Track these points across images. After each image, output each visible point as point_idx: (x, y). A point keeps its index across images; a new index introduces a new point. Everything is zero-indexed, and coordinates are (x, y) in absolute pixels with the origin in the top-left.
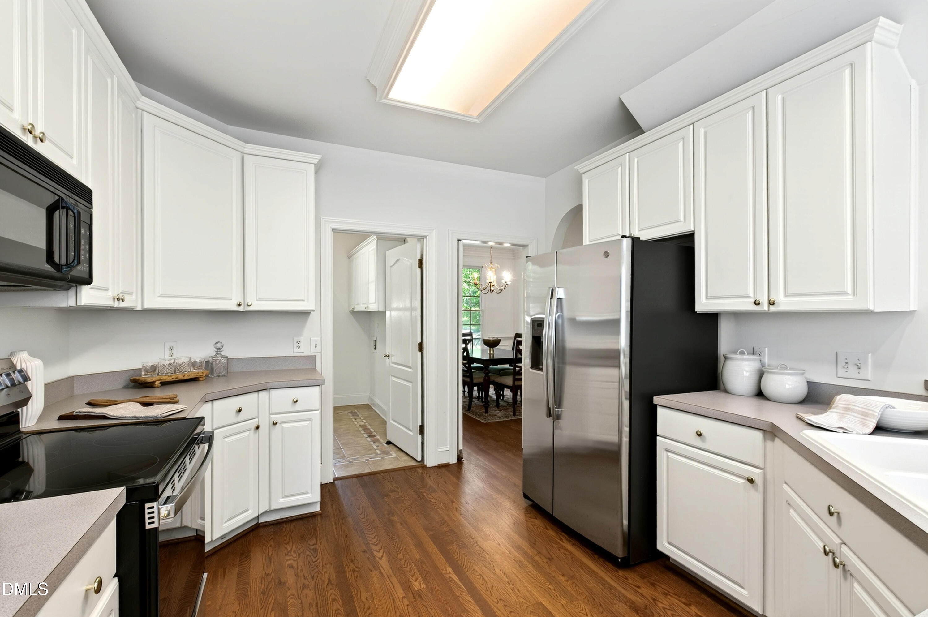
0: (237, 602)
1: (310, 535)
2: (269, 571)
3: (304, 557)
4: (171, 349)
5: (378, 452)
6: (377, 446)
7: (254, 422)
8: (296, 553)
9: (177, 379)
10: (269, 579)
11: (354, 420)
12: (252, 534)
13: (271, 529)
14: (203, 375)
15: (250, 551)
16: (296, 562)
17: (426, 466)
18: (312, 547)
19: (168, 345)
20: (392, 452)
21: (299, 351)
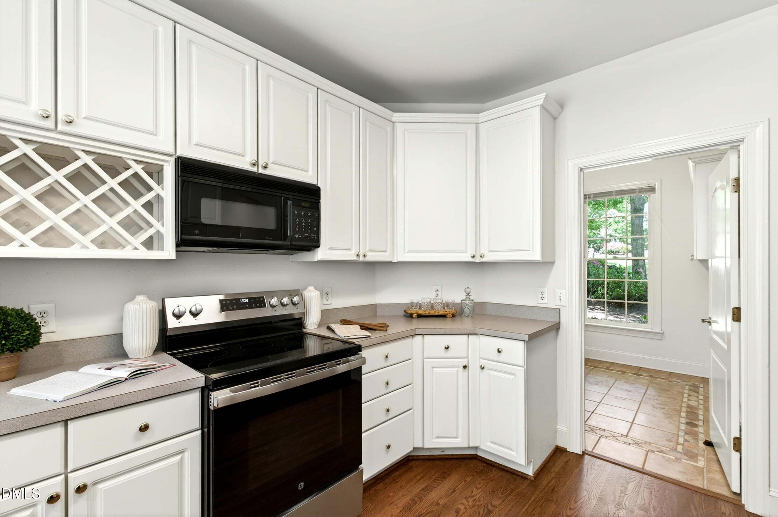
0: (401, 509)
1: (502, 494)
2: (442, 502)
3: (475, 511)
4: (437, 291)
5: (680, 448)
6: (686, 441)
7: (464, 362)
8: (474, 502)
9: (429, 314)
10: (436, 508)
11: (686, 395)
12: (467, 461)
13: (481, 466)
14: (450, 314)
15: (449, 475)
16: (465, 510)
17: (743, 506)
18: (490, 507)
19: (435, 288)
20: (703, 459)
21: (542, 302)
